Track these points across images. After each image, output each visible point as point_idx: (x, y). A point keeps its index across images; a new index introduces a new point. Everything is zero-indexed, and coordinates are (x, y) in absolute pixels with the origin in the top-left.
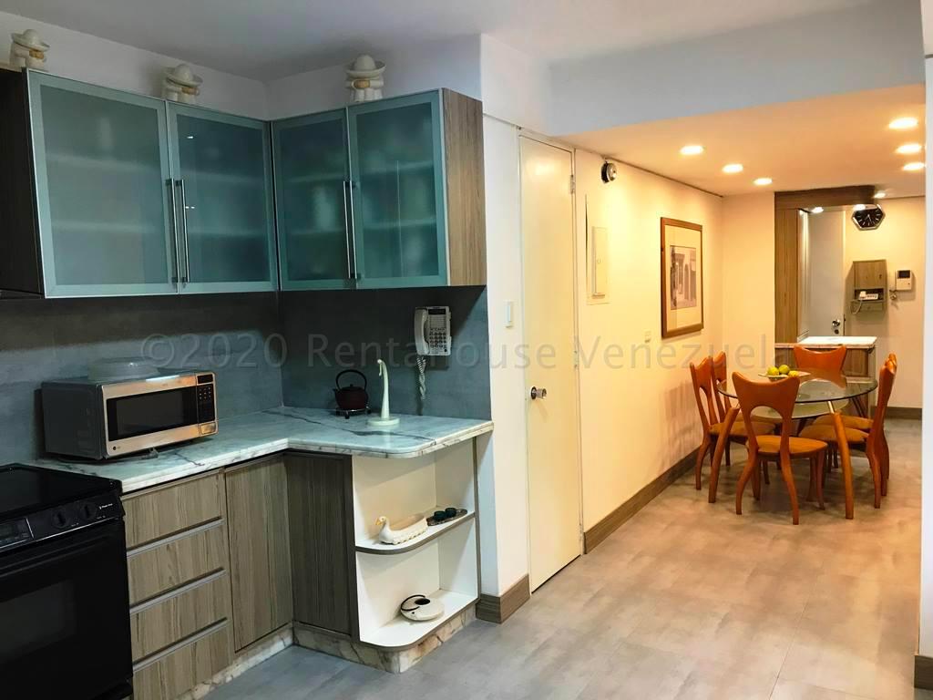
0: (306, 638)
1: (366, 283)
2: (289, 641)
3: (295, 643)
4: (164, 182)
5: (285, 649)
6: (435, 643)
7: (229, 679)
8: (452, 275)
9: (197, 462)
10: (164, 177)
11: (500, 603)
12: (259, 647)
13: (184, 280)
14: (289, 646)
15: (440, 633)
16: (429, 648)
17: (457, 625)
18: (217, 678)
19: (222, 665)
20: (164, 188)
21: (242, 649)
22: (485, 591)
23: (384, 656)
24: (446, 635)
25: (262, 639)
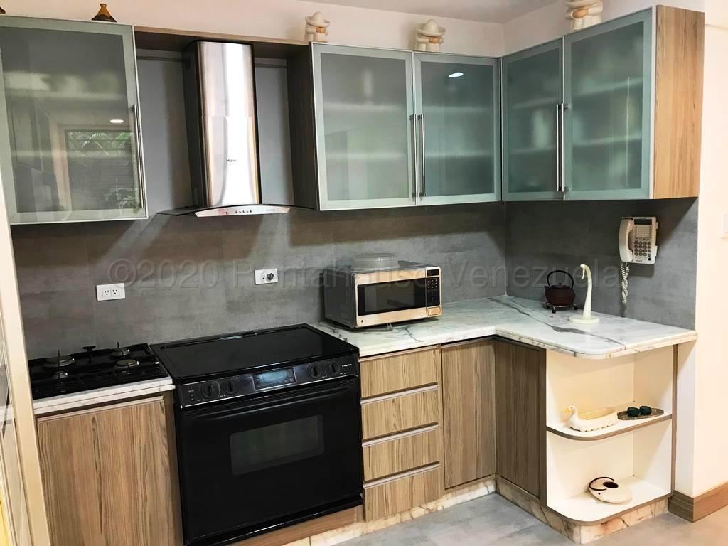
0: (505, 490)
1: (572, 195)
2: (492, 488)
3: (497, 492)
4: (408, 118)
5: (489, 494)
6: (619, 525)
7: (440, 508)
8: (655, 187)
9: (417, 339)
10: (409, 113)
11: (692, 504)
12: (466, 489)
13: (421, 195)
14: (492, 493)
15: (625, 517)
16: (613, 528)
17: (645, 513)
18: (431, 505)
19: (433, 497)
20: (409, 122)
21: (451, 488)
22: (678, 488)
23: (567, 526)
24: (632, 520)
25: (468, 483)
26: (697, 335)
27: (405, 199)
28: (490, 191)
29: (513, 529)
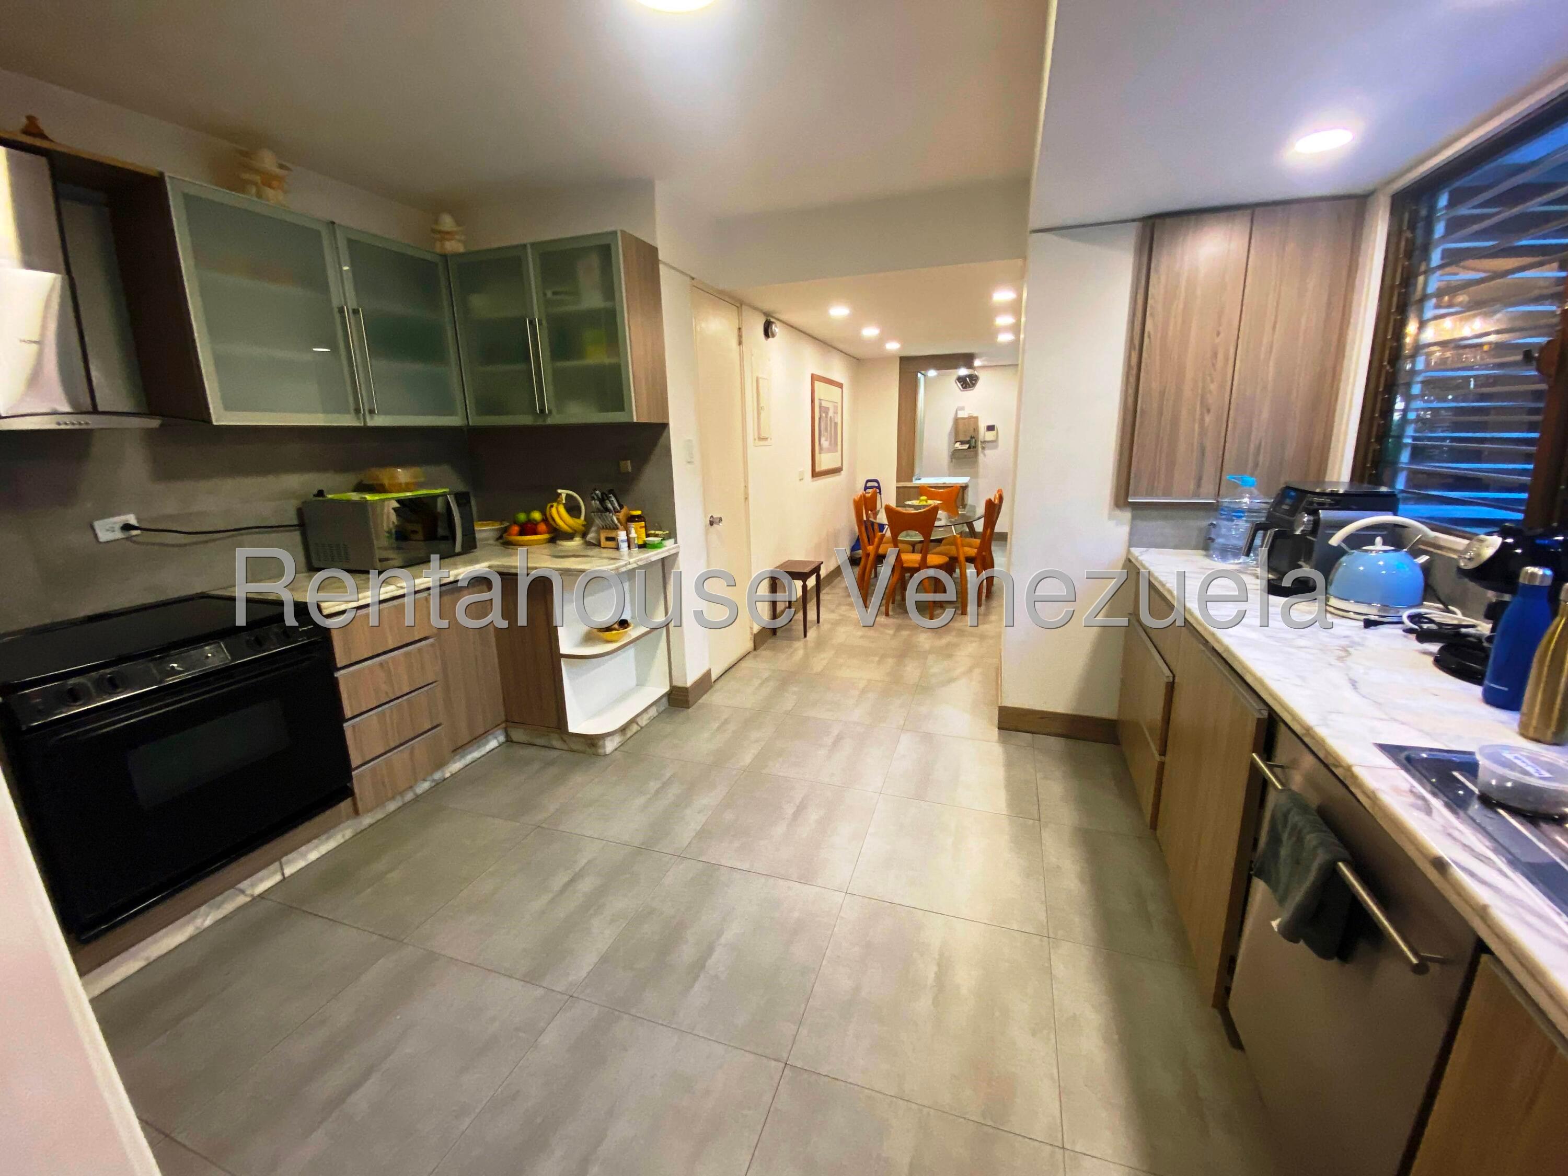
0: (518, 735)
1: (555, 419)
2: (502, 738)
3: (509, 740)
4: (336, 310)
5: (500, 745)
6: (635, 728)
7: (448, 775)
8: (638, 412)
10: (336, 303)
11: (688, 692)
12: (475, 746)
13: (372, 412)
14: (503, 743)
15: (639, 720)
16: (629, 733)
17: (653, 712)
18: (437, 776)
19: (441, 764)
21: (459, 749)
22: (675, 683)
23: (592, 742)
24: (643, 721)
25: (477, 739)
26: (679, 547)
27: (348, 417)
28: (452, 413)
29: (536, 766)
